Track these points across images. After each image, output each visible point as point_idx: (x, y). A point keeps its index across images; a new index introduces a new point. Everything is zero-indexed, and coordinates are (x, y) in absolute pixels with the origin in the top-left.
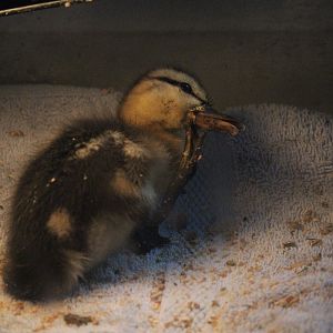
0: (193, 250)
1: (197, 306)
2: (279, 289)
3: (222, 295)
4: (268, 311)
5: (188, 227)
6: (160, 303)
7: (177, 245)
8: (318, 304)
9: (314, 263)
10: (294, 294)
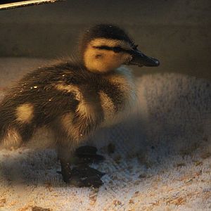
0: (118, 167)
1: (120, 203)
2: (173, 193)
3: (136, 196)
4: (166, 207)
5: (116, 152)
6: (95, 201)
7: (108, 163)
8: (198, 203)
9: (197, 177)
10: (183, 196)
